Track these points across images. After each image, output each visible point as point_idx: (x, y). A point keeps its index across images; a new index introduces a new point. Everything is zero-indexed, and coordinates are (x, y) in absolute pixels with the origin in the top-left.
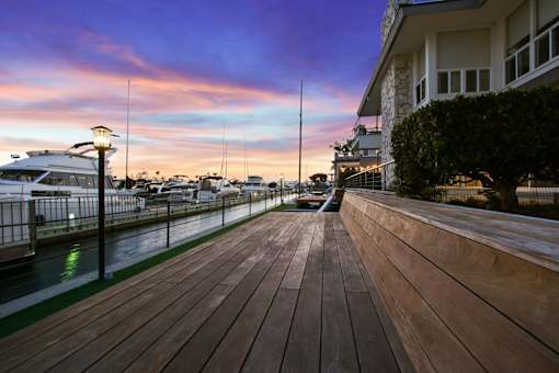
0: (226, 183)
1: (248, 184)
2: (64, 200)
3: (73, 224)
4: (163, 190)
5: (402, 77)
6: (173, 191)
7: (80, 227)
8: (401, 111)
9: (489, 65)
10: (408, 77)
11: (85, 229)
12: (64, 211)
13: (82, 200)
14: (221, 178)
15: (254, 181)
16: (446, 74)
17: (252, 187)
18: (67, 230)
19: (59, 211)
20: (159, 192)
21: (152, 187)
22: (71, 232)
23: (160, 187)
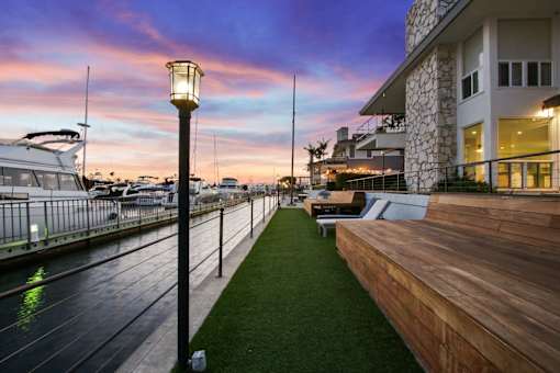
0: (205, 184)
1: (222, 186)
2: (24, 205)
3: (35, 239)
4: (129, 192)
5: (446, 68)
6: (141, 194)
7: (46, 242)
8: (444, 106)
9: (550, 57)
10: (451, 68)
11: (52, 244)
12: (24, 219)
13: (48, 204)
14: (199, 180)
15: (229, 183)
16: (507, 65)
17: (227, 190)
18: (28, 246)
19: (16, 220)
20: (125, 195)
21: (114, 189)
22: (33, 249)
23: (126, 189)
